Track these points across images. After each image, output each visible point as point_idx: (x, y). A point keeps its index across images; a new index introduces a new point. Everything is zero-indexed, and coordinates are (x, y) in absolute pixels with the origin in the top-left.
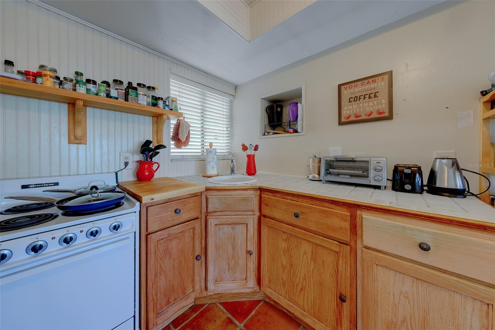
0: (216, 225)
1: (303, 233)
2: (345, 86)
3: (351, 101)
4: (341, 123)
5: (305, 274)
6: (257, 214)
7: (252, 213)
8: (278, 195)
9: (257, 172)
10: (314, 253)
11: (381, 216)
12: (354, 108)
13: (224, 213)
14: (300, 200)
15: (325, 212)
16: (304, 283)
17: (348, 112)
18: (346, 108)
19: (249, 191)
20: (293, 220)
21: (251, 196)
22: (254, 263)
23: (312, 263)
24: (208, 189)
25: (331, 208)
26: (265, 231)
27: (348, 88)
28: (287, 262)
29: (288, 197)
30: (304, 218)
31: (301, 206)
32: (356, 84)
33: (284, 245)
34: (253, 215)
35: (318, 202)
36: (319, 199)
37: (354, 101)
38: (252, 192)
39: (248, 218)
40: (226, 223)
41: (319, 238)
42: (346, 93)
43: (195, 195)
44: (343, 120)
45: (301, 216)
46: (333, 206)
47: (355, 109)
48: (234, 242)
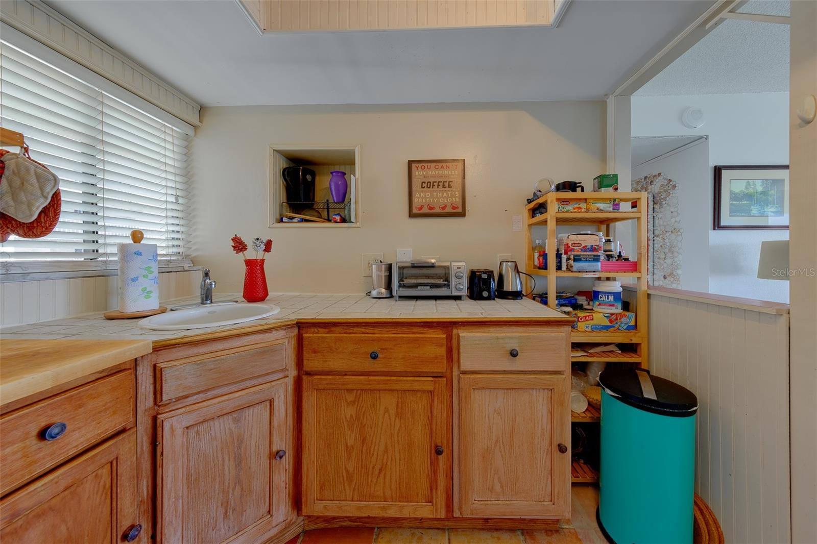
0: (187, 428)
1: (384, 380)
2: (417, 165)
3: (423, 186)
4: (412, 215)
5: (386, 444)
6: (293, 373)
7: (281, 375)
8: (337, 329)
9: (269, 293)
10: (400, 405)
11: (477, 330)
12: (427, 196)
13: (210, 394)
14: (377, 330)
15: (416, 339)
16: (385, 457)
17: (420, 200)
18: (417, 195)
19: (274, 332)
20: (370, 365)
21: (280, 341)
22: (286, 470)
23: (398, 420)
24: (159, 348)
25: (422, 333)
26: (310, 401)
27: (419, 168)
28: (355, 439)
29: (356, 330)
30: (385, 358)
31: (379, 340)
32: (429, 164)
33: (349, 412)
34: (285, 377)
35: (404, 329)
36: (407, 323)
37: (427, 187)
38: (282, 333)
39: (273, 386)
40: (219, 414)
41: (407, 381)
42: (417, 174)
43: (116, 371)
44: (415, 211)
45: (380, 356)
46: (425, 330)
47: (427, 198)
48: (239, 448)
